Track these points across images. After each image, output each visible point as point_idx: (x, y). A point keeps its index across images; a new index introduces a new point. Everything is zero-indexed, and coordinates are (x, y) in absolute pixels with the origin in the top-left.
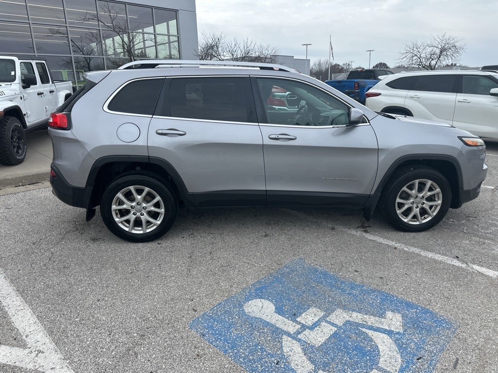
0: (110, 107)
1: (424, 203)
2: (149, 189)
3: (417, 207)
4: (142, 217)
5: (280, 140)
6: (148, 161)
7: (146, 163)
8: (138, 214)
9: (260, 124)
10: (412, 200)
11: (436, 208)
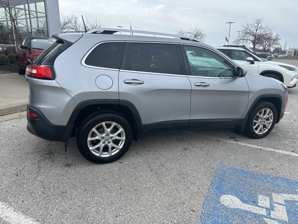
0: (86, 62)
1: (265, 122)
2: (116, 123)
3: (262, 124)
4: (109, 144)
5: (201, 86)
6: (118, 103)
7: (118, 105)
8: (107, 142)
9: (188, 76)
10: (260, 121)
11: (269, 124)
